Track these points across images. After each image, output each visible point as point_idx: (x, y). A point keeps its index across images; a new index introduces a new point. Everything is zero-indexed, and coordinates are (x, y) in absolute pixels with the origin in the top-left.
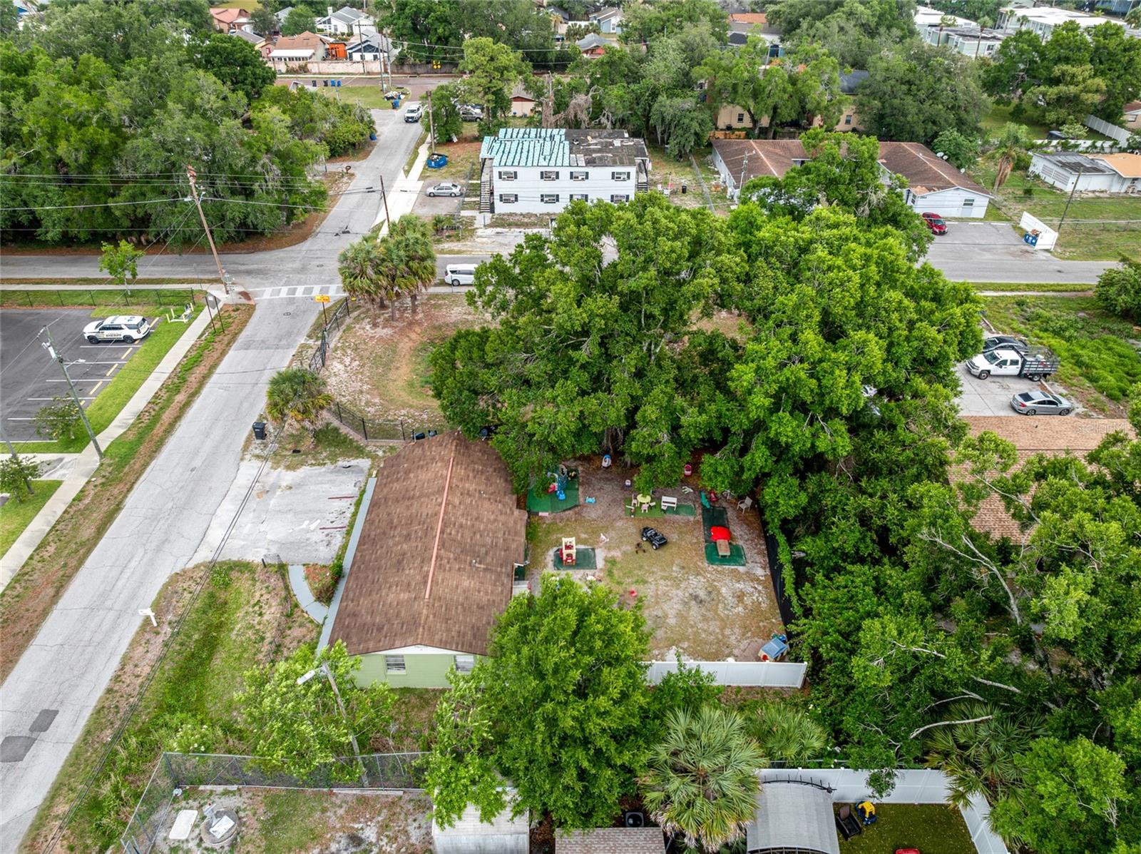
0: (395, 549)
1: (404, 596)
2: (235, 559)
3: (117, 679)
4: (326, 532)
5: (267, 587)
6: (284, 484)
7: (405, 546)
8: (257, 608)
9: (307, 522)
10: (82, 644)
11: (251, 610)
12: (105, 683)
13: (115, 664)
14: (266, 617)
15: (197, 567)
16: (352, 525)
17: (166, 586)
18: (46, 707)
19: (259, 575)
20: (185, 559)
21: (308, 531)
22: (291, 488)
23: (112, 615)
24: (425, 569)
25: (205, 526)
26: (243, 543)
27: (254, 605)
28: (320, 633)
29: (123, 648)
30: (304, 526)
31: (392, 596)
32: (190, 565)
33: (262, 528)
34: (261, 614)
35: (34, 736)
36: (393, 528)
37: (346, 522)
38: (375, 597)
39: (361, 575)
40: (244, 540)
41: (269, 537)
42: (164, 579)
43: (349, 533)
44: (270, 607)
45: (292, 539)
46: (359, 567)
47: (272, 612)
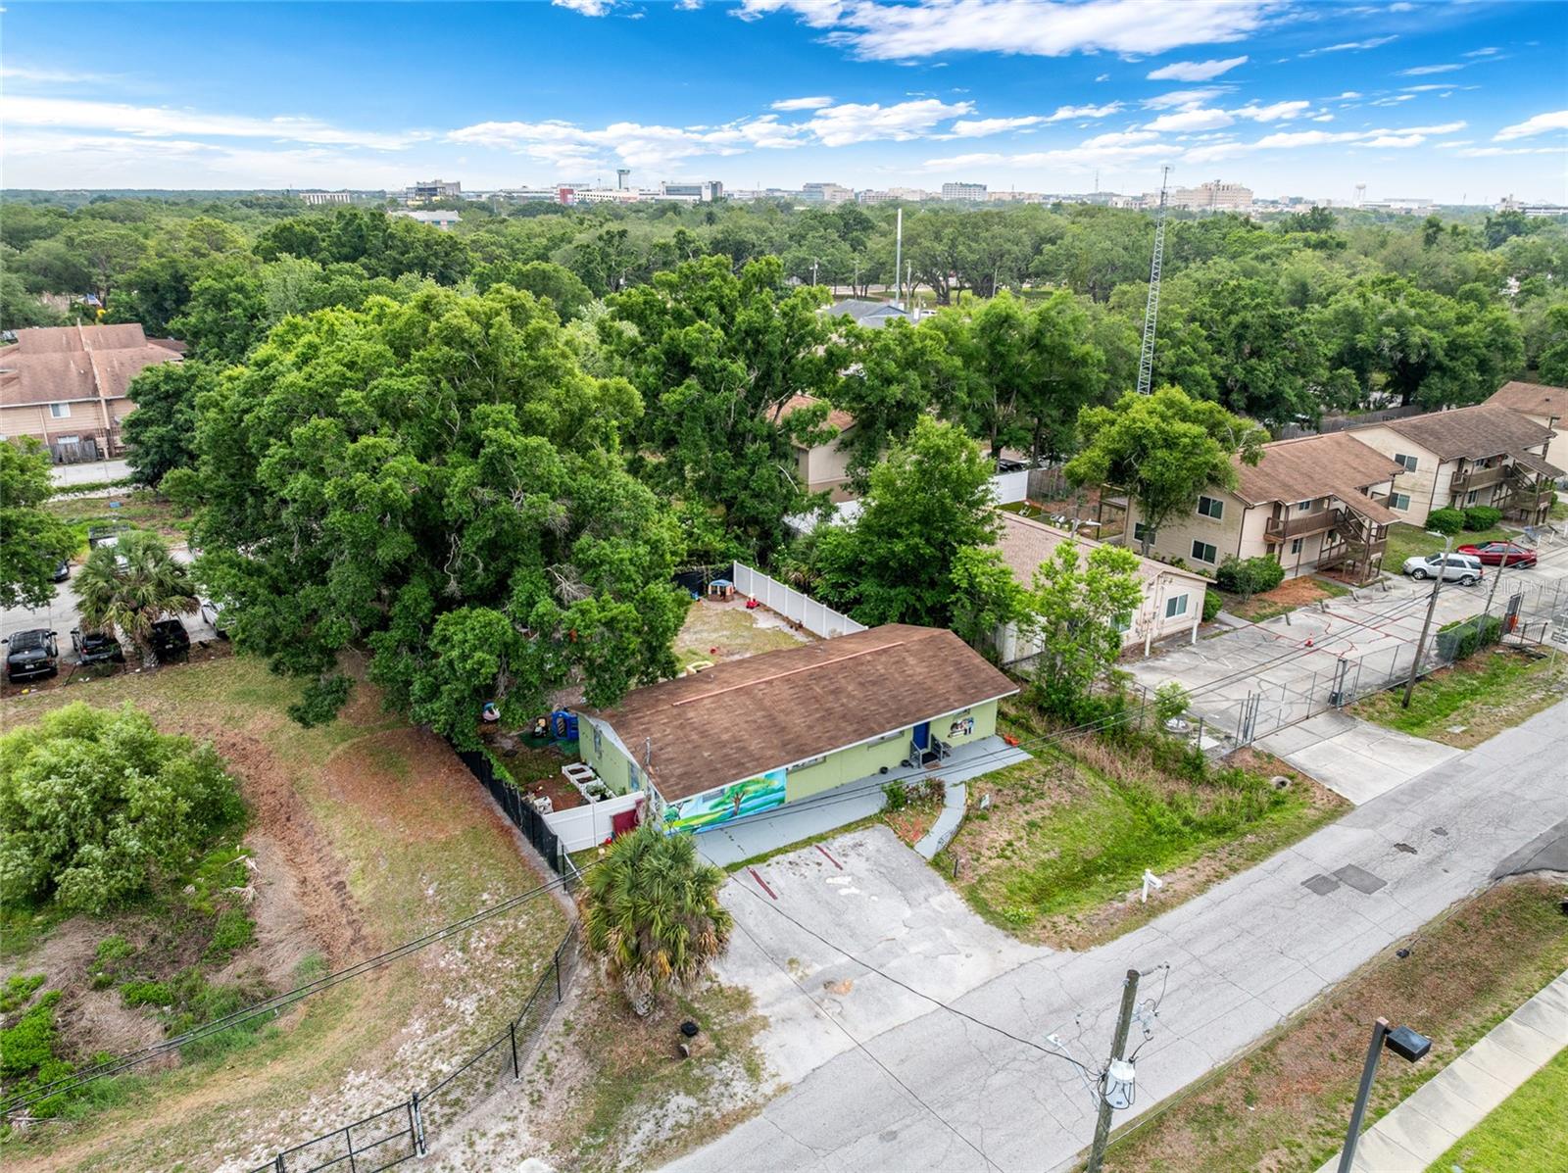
0: (861, 696)
1: (911, 661)
2: (979, 919)
3: (1221, 876)
4: (840, 860)
5: (977, 860)
6: (788, 979)
7: (850, 688)
8: (1008, 853)
9: (843, 892)
10: (1252, 938)
11: (1015, 858)
12: (1235, 881)
13: (1216, 891)
14: (1008, 837)
15: (1038, 942)
16: (808, 842)
17: (1100, 941)
18: (1315, 897)
19: (969, 877)
20: (1046, 963)
21: (858, 881)
22: (791, 962)
23: (1199, 949)
24: (869, 658)
25: (975, 995)
26: (948, 932)
27: (1008, 858)
28: (975, 779)
29: (1197, 903)
30: (854, 890)
31: (918, 670)
32: (1045, 950)
33: (902, 933)
34: (1010, 844)
35: (1335, 879)
36: (829, 712)
37: (804, 852)
38: (929, 682)
39: (913, 709)
40: (943, 935)
41: (908, 913)
42: (1097, 951)
43: (822, 838)
44: (993, 841)
45: (887, 887)
46: (905, 716)
47: (996, 834)
